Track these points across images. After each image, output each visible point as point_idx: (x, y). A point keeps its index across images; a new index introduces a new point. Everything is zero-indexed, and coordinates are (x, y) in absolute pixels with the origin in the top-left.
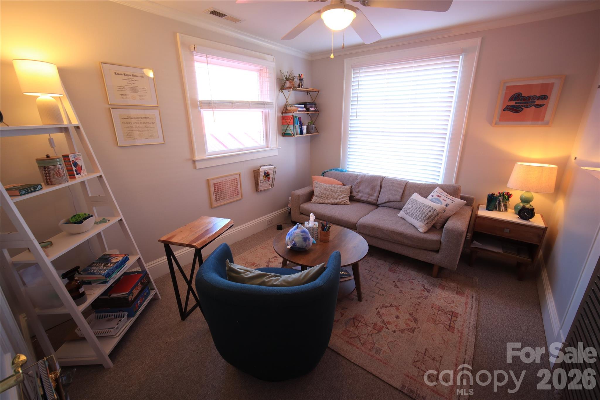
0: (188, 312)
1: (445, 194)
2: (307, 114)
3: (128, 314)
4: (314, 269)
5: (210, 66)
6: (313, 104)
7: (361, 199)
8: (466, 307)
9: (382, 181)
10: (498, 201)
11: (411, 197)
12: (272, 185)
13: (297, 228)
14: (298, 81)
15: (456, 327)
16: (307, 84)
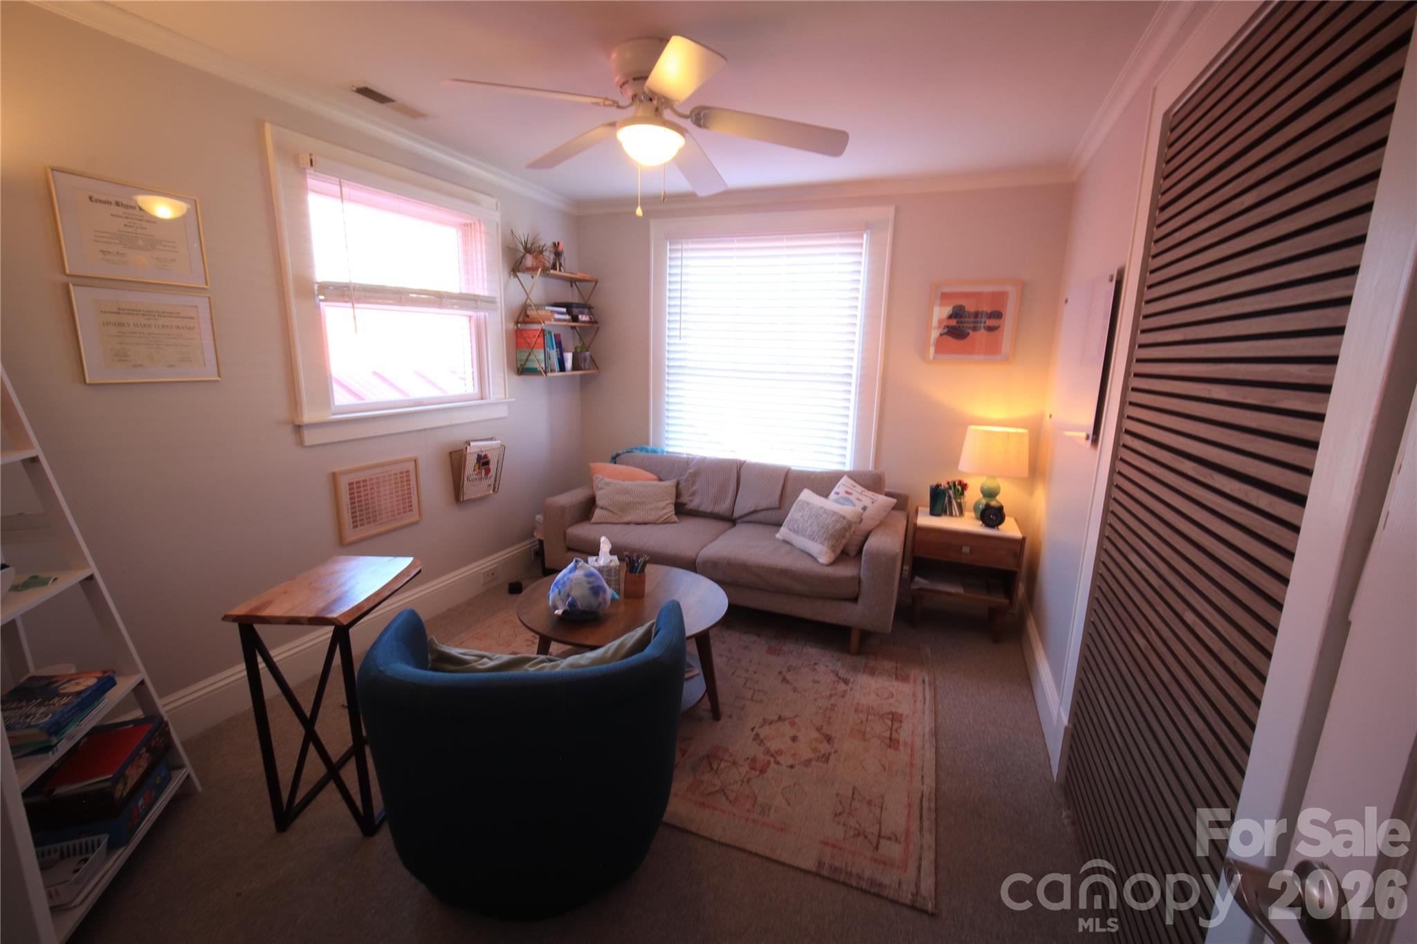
0: (297, 805)
1: (859, 488)
2: (573, 328)
3: (109, 840)
4: (633, 636)
5: (348, 206)
6: (586, 307)
7: (700, 509)
8: (915, 702)
9: (740, 469)
10: (947, 498)
11: (799, 498)
12: (494, 488)
13: (575, 568)
14: (552, 256)
15: (901, 740)
16: (570, 266)
